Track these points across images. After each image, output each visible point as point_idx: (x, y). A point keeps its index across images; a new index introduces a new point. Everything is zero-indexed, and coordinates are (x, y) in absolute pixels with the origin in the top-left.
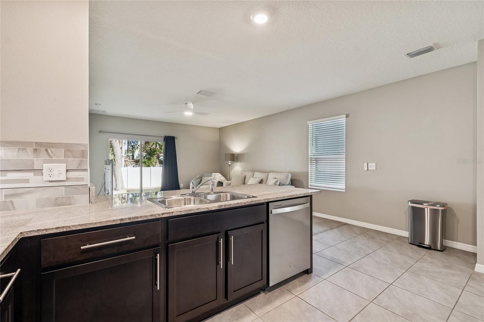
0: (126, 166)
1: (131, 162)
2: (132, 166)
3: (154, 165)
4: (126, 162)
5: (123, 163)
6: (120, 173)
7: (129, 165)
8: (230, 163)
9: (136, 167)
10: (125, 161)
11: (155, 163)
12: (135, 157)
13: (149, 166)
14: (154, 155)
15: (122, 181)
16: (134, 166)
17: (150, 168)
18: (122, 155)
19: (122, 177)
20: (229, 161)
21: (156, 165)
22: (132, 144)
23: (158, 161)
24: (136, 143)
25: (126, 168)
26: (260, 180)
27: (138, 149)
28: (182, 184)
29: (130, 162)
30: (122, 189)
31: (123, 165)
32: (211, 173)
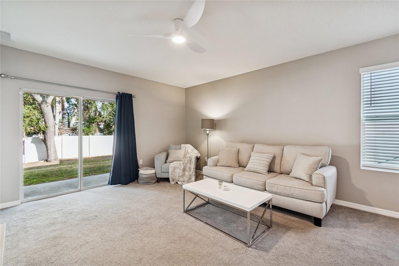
0: (60, 135)
1: (67, 130)
2: (68, 135)
3: (93, 134)
4: (61, 130)
5: (57, 131)
6: (52, 142)
7: (64, 133)
8: (208, 132)
9: (72, 135)
10: (59, 128)
11: (95, 131)
12: (71, 125)
13: (87, 134)
14: (93, 123)
15: (55, 152)
16: (69, 135)
17: (89, 136)
18: (55, 122)
19: (55, 147)
20: (207, 129)
21: (96, 134)
22: (68, 111)
23: (97, 130)
24: (73, 111)
25: (60, 137)
26: (273, 156)
27: (75, 116)
28: (142, 160)
29: (65, 130)
30: (56, 160)
31: (57, 133)
32: (179, 145)
